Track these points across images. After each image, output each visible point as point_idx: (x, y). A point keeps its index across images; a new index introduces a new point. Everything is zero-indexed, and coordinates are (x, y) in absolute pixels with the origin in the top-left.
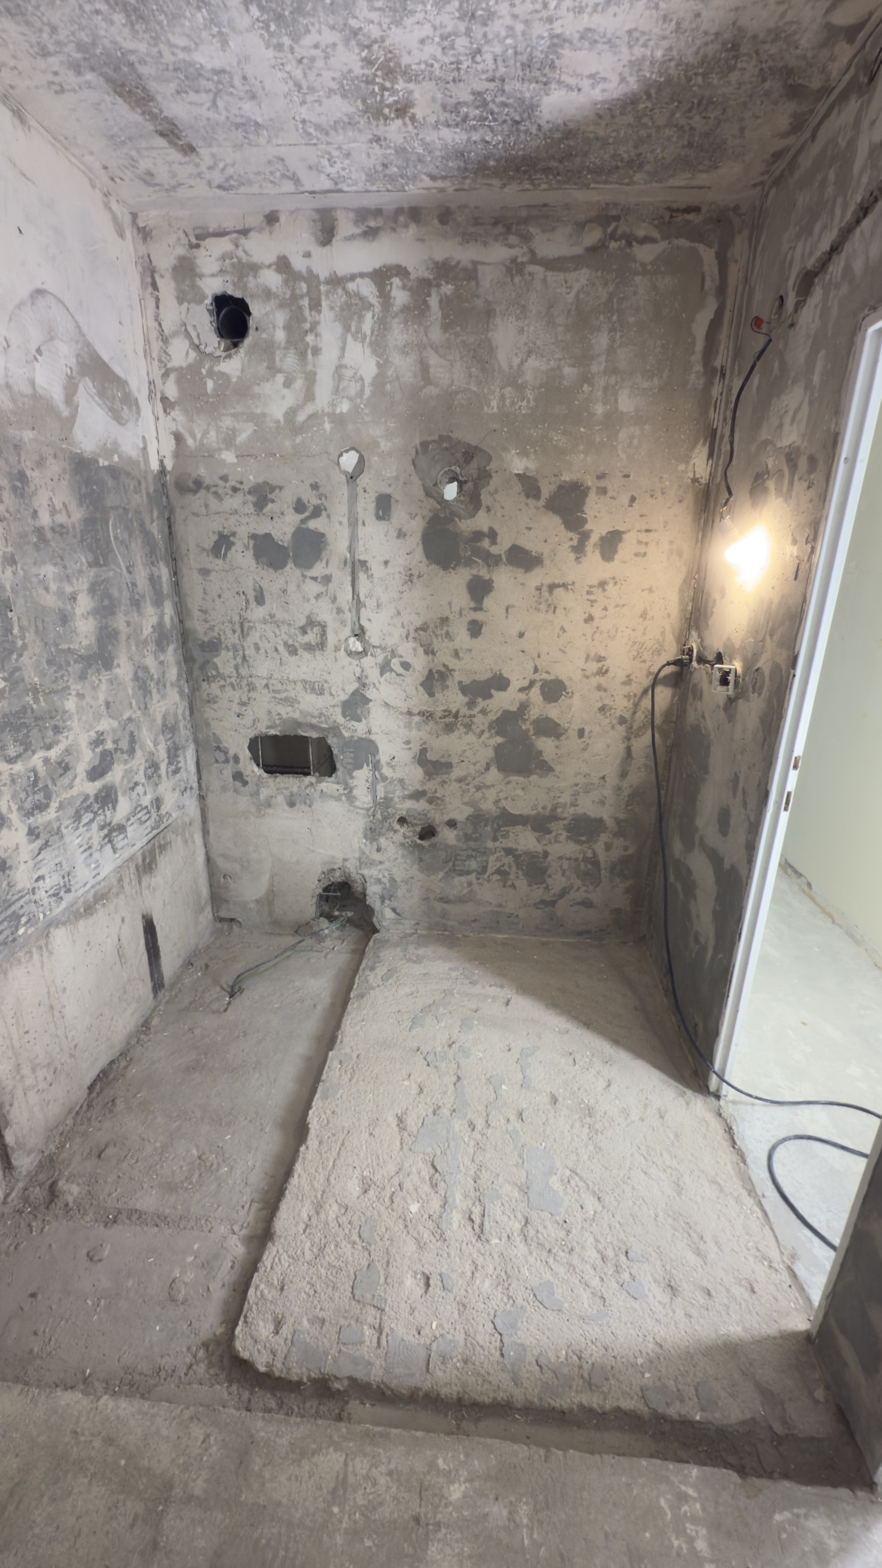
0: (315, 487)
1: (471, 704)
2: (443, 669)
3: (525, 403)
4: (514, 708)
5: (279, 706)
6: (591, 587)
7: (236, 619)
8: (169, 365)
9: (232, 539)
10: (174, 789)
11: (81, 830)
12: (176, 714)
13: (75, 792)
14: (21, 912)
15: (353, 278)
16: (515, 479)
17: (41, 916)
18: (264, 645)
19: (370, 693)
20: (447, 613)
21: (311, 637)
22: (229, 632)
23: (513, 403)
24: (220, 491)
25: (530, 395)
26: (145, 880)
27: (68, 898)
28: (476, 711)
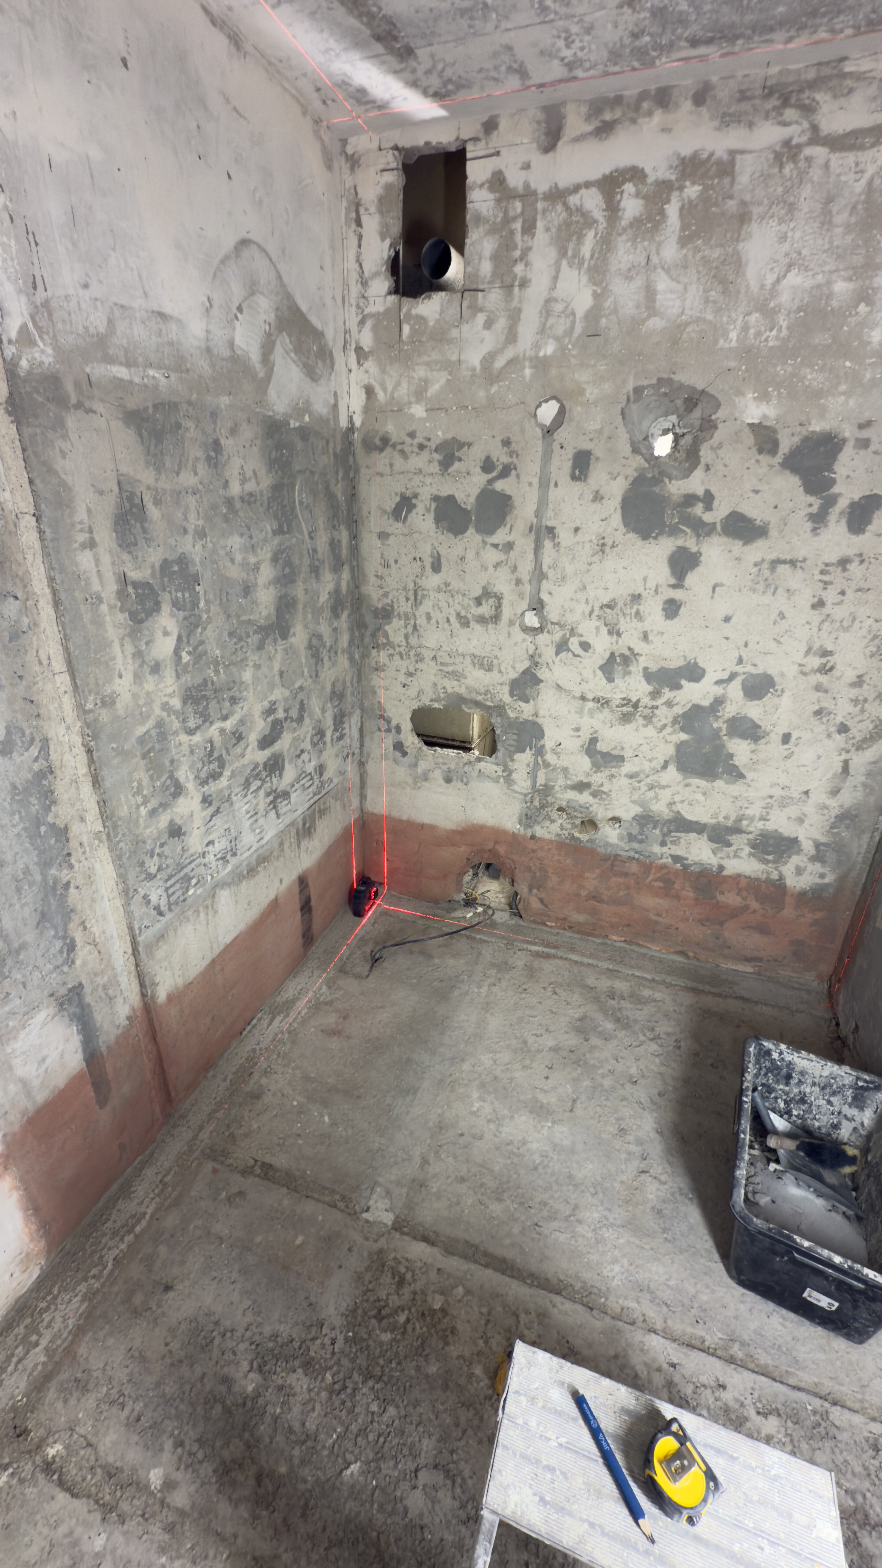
0: (506, 443)
1: (655, 694)
2: (627, 653)
3: (774, 332)
4: (706, 703)
5: (446, 680)
6: (827, 565)
7: (411, 586)
8: (367, 311)
9: (414, 501)
10: (337, 756)
11: (250, 797)
12: (344, 682)
13: (246, 761)
14: (192, 874)
15: (576, 189)
16: (747, 429)
17: (209, 878)
18: (436, 615)
19: (542, 673)
20: (640, 590)
21: (486, 609)
22: (402, 599)
23: (758, 334)
24: (407, 449)
25: (783, 321)
26: (304, 843)
27: (233, 861)
28: (659, 702)
